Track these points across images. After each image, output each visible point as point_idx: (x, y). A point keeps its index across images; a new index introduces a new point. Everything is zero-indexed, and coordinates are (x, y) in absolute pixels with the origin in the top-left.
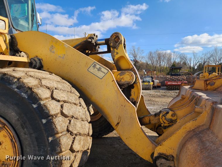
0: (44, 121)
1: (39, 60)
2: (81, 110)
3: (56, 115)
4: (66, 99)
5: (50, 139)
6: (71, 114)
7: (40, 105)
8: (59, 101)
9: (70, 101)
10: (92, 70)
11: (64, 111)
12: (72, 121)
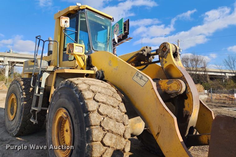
0: (85, 115)
1: (102, 72)
2: (117, 113)
3: (93, 111)
4: (105, 101)
5: (87, 129)
6: (106, 113)
7: (84, 102)
8: (98, 102)
9: (108, 103)
10: (135, 78)
11: (100, 110)
12: (105, 119)
